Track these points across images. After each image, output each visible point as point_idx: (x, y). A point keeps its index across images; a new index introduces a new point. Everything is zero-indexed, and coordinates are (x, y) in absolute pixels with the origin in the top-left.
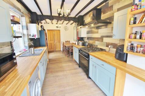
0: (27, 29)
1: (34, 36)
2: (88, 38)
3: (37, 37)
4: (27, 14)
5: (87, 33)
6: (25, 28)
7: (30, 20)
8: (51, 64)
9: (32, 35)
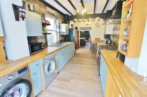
0: (60, 28)
1: (63, 33)
2: (114, 36)
3: (65, 34)
4: (60, 17)
5: (114, 30)
6: (58, 27)
7: (63, 21)
8: (76, 57)
9: (62, 32)
